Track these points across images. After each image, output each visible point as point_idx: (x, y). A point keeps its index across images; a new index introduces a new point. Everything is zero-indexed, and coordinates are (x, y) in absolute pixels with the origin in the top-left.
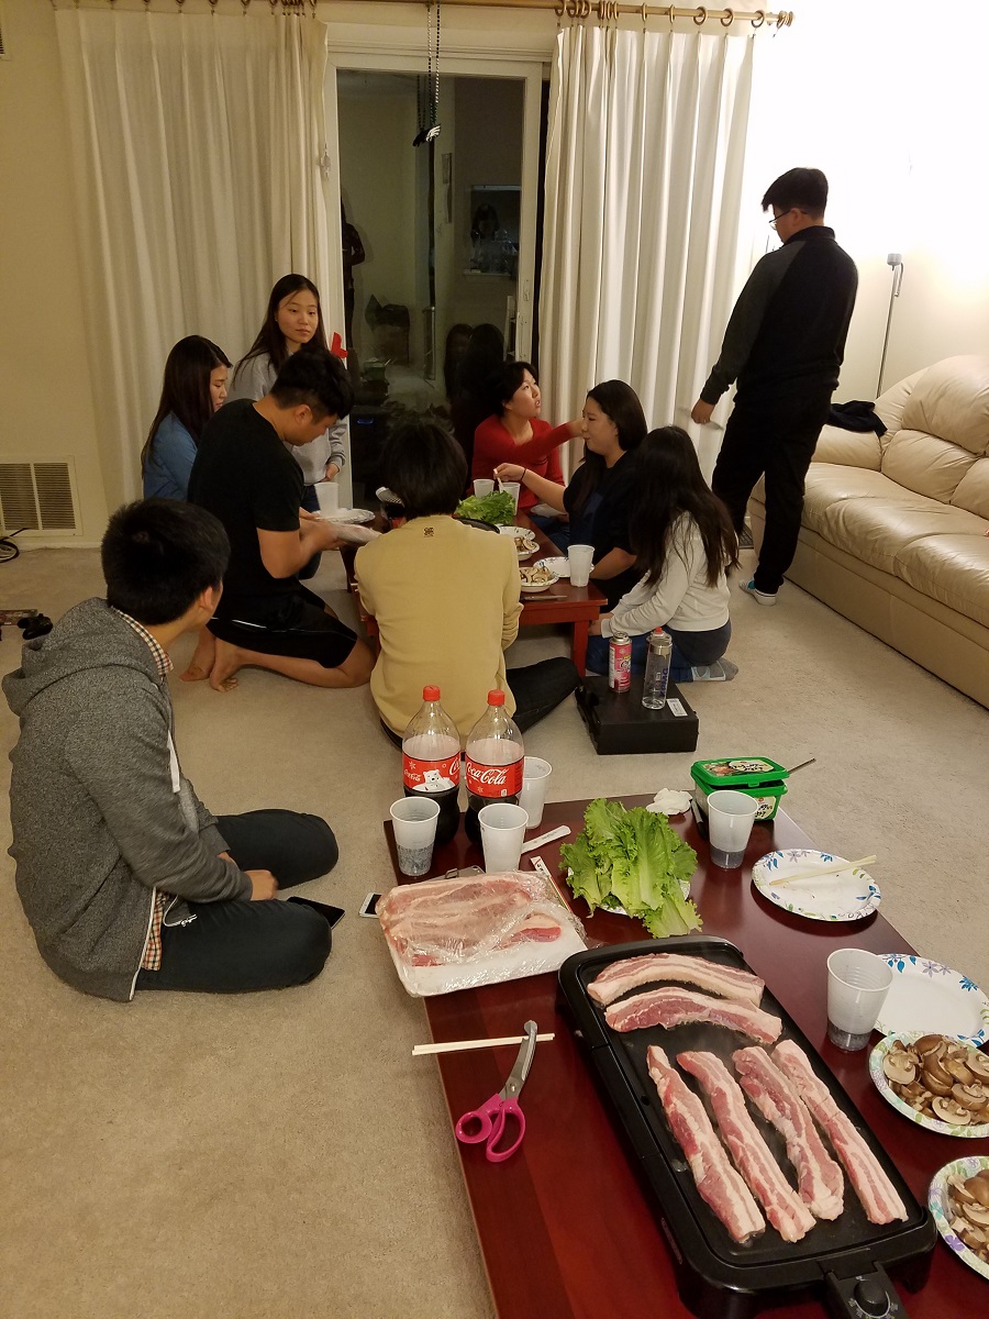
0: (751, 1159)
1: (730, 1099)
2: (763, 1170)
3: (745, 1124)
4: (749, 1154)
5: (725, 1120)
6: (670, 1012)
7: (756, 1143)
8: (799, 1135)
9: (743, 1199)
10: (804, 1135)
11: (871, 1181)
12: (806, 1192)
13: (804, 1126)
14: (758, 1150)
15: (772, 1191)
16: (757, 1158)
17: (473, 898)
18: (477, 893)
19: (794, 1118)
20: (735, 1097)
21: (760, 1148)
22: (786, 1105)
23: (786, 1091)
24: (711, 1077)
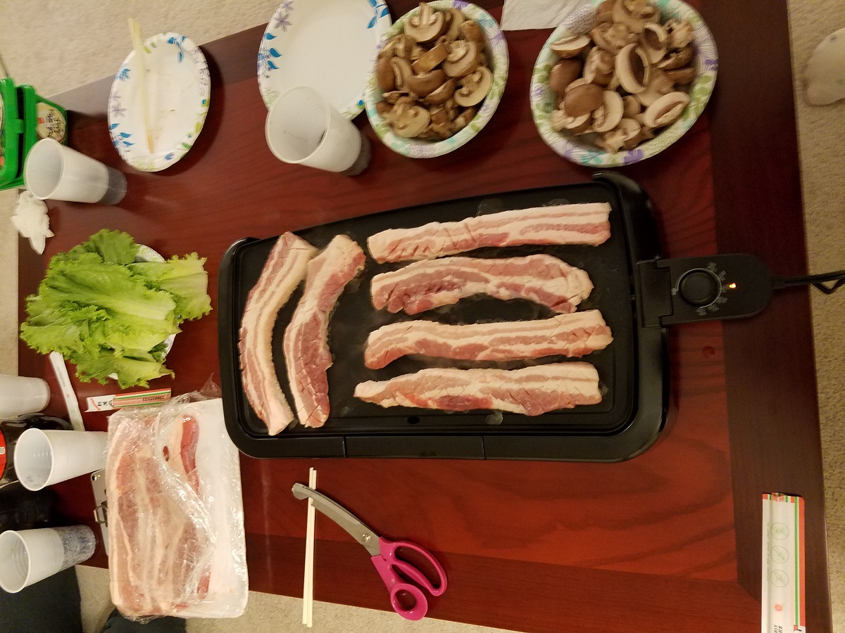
0: (507, 347)
1: (430, 337)
2: (526, 341)
3: (465, 336)
4: (502, 347)
5: (455, 353)
6: (315, 355)
7: (491, 333)
8: (487, 281)
9: (556, 378)
10: (487, 276)
11: (558, 227)
12: (558, 304)
13: (476, 271)
14: (498, 335)
15: (551, 342)
16: (508, 341)
17: (135, 512)
18: (131, 505)
19: (466, 277)
20: (430, 330)
21: (497, 331)
22: (448, 278)
23: (430, 271)
24: (401, 345)
